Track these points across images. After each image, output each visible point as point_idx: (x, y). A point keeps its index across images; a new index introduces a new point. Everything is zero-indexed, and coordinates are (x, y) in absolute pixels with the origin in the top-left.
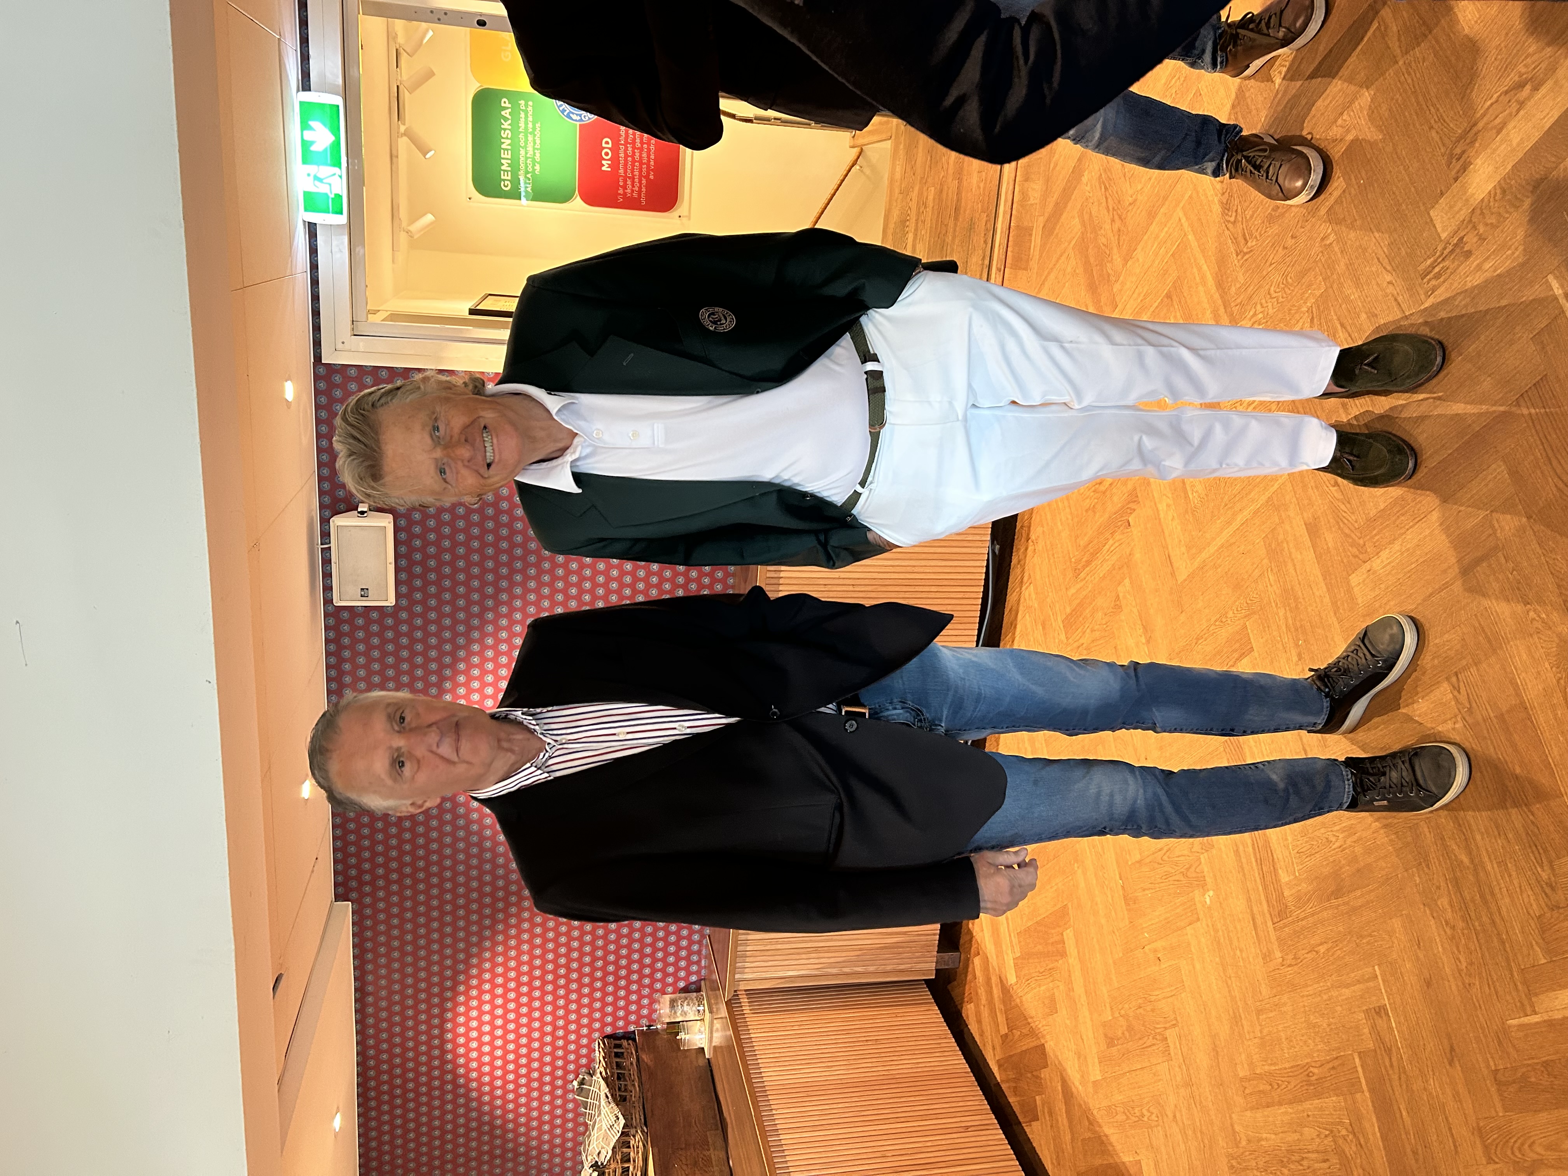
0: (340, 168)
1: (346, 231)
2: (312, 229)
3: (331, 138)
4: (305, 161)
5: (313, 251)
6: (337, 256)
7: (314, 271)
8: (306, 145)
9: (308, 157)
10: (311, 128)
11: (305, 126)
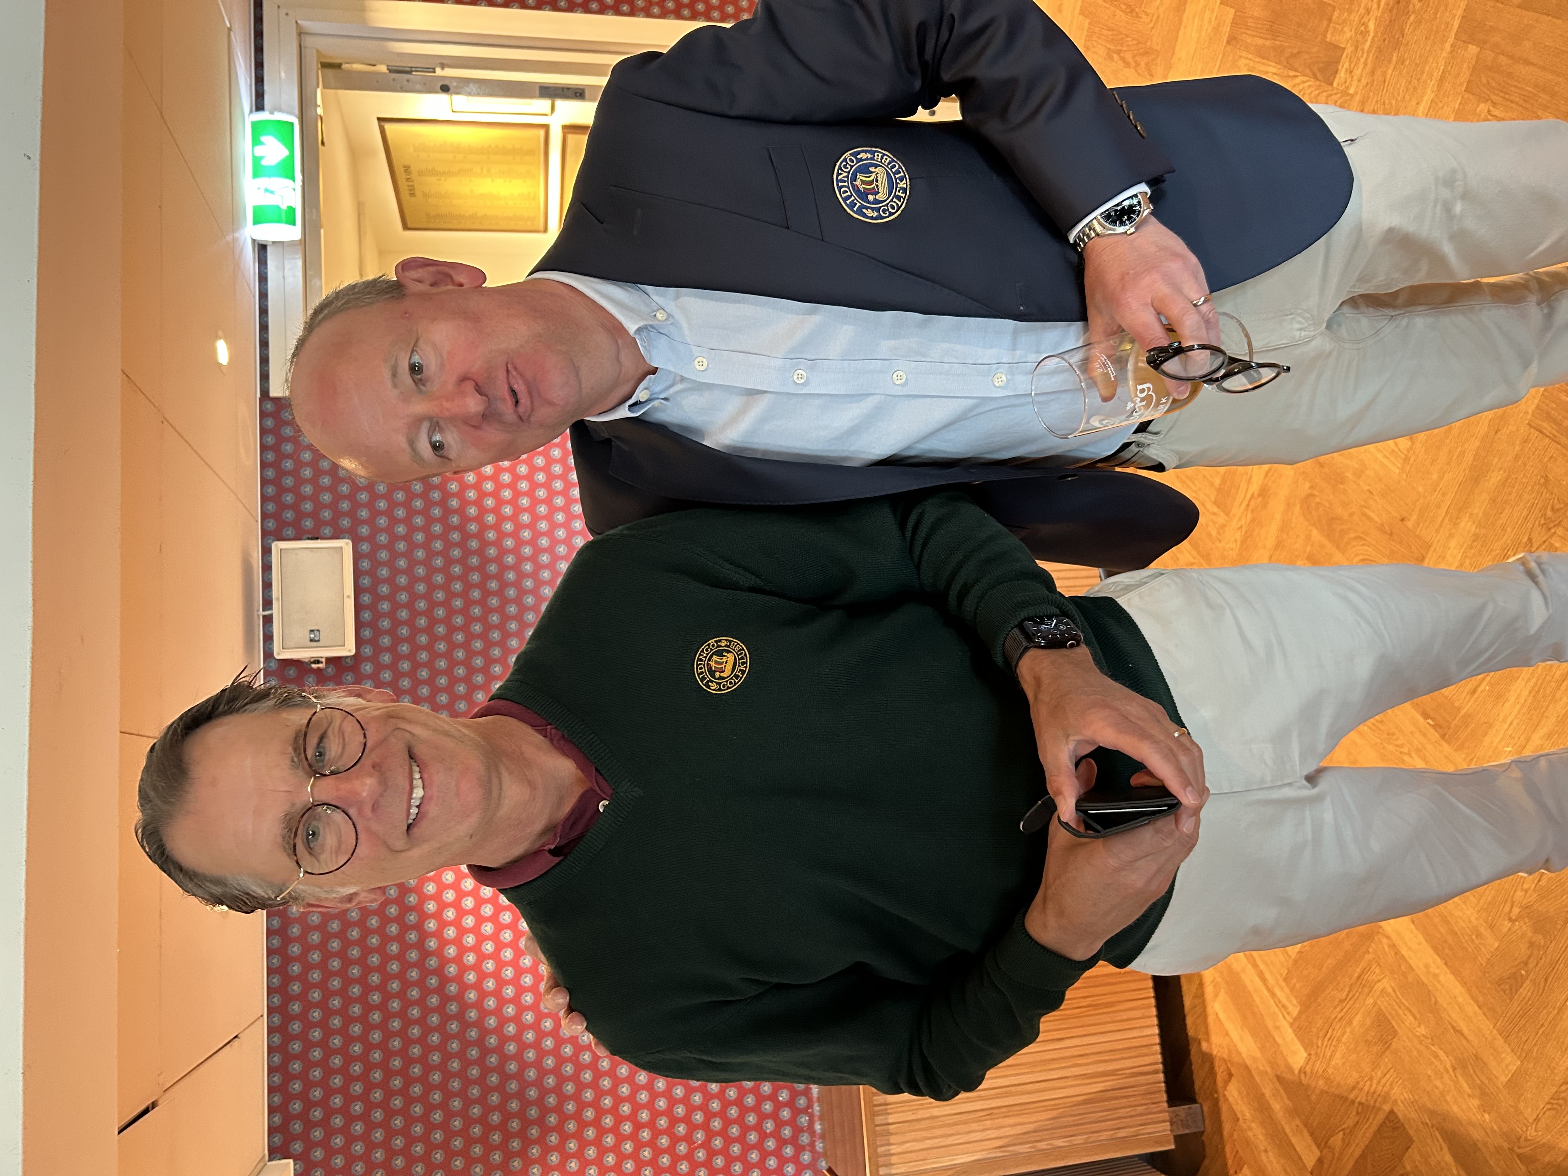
0: (294, 181)
1: (300, 249)
2: (262, 249)
3: (285, 152)
4: (255, 175)
5: (263, 279)
6: (290, 280)
7: (263, 299)
8: (256, 161)
9: (259, 171)
10: (262, 143)
11: (256, 142)
